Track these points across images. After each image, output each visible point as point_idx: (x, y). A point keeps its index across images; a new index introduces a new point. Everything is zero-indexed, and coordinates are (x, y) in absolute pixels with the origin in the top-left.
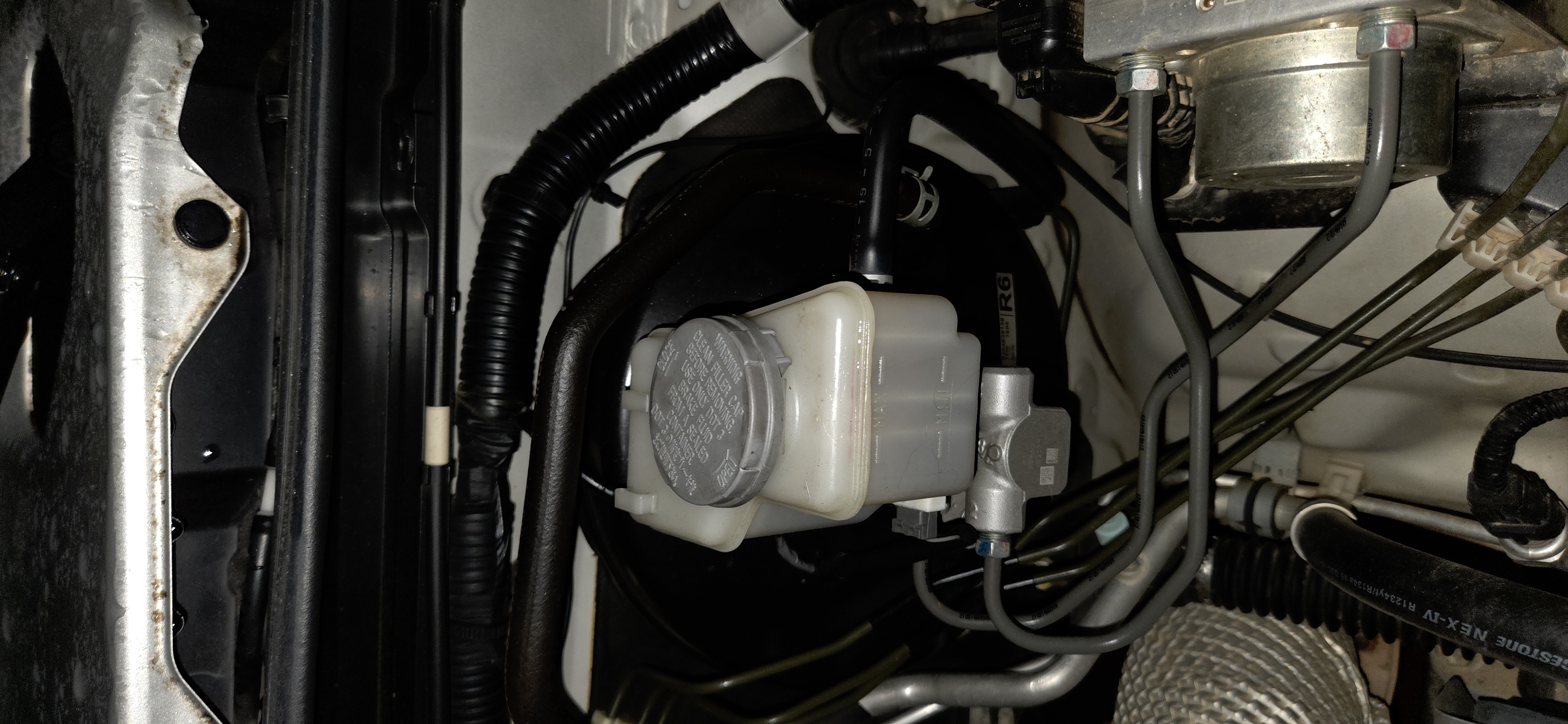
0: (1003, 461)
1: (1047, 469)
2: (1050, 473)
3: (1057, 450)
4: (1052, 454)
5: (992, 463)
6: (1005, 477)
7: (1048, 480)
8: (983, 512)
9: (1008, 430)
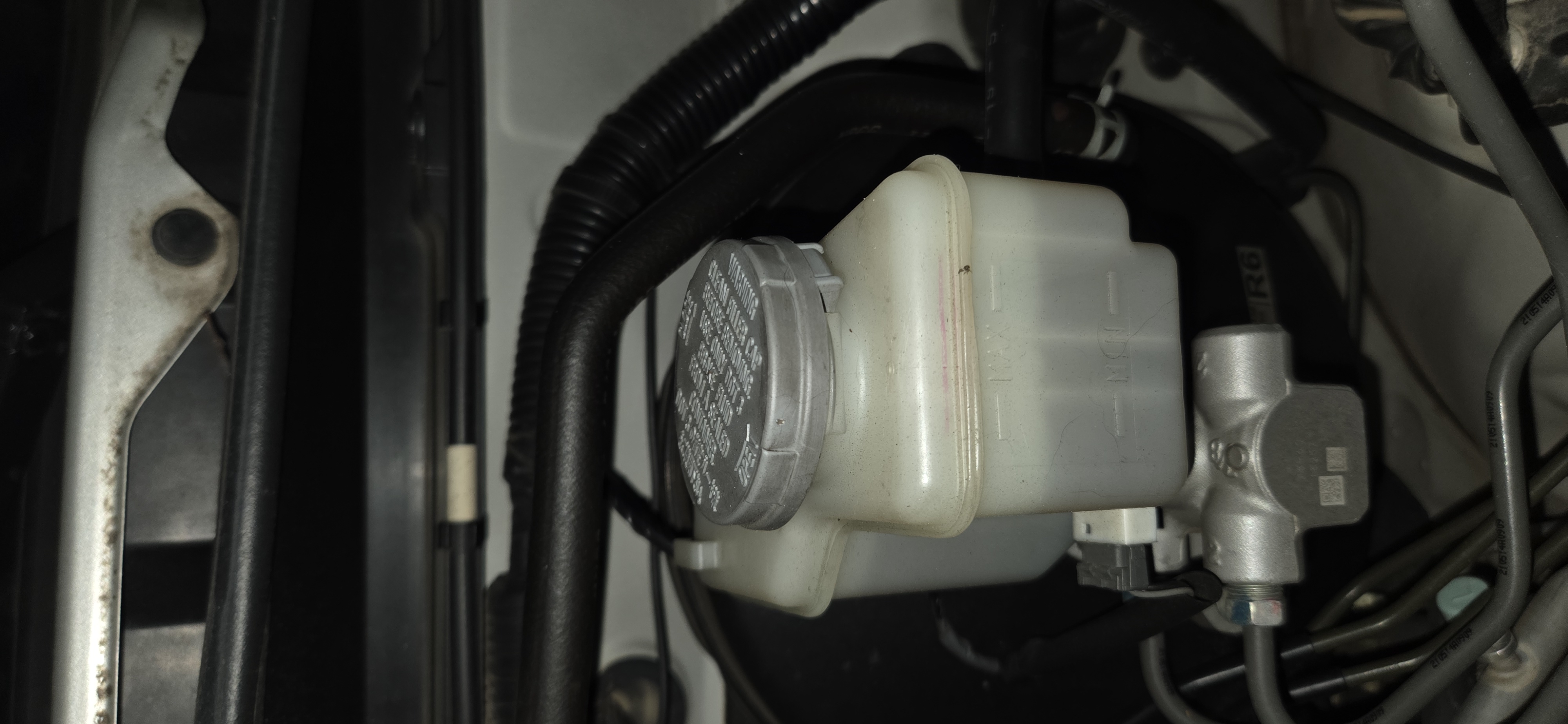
0: (1253, 468)
1: (1329, 481)
2: (1337, 487)
3: (1344, 449)
4: (1337, 456)
5: (1236, 475)
6: (1260, 494)
7: (1335, 498)
8: (1233, 554)
9: (1256, 419)
